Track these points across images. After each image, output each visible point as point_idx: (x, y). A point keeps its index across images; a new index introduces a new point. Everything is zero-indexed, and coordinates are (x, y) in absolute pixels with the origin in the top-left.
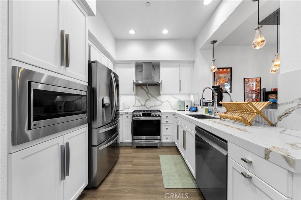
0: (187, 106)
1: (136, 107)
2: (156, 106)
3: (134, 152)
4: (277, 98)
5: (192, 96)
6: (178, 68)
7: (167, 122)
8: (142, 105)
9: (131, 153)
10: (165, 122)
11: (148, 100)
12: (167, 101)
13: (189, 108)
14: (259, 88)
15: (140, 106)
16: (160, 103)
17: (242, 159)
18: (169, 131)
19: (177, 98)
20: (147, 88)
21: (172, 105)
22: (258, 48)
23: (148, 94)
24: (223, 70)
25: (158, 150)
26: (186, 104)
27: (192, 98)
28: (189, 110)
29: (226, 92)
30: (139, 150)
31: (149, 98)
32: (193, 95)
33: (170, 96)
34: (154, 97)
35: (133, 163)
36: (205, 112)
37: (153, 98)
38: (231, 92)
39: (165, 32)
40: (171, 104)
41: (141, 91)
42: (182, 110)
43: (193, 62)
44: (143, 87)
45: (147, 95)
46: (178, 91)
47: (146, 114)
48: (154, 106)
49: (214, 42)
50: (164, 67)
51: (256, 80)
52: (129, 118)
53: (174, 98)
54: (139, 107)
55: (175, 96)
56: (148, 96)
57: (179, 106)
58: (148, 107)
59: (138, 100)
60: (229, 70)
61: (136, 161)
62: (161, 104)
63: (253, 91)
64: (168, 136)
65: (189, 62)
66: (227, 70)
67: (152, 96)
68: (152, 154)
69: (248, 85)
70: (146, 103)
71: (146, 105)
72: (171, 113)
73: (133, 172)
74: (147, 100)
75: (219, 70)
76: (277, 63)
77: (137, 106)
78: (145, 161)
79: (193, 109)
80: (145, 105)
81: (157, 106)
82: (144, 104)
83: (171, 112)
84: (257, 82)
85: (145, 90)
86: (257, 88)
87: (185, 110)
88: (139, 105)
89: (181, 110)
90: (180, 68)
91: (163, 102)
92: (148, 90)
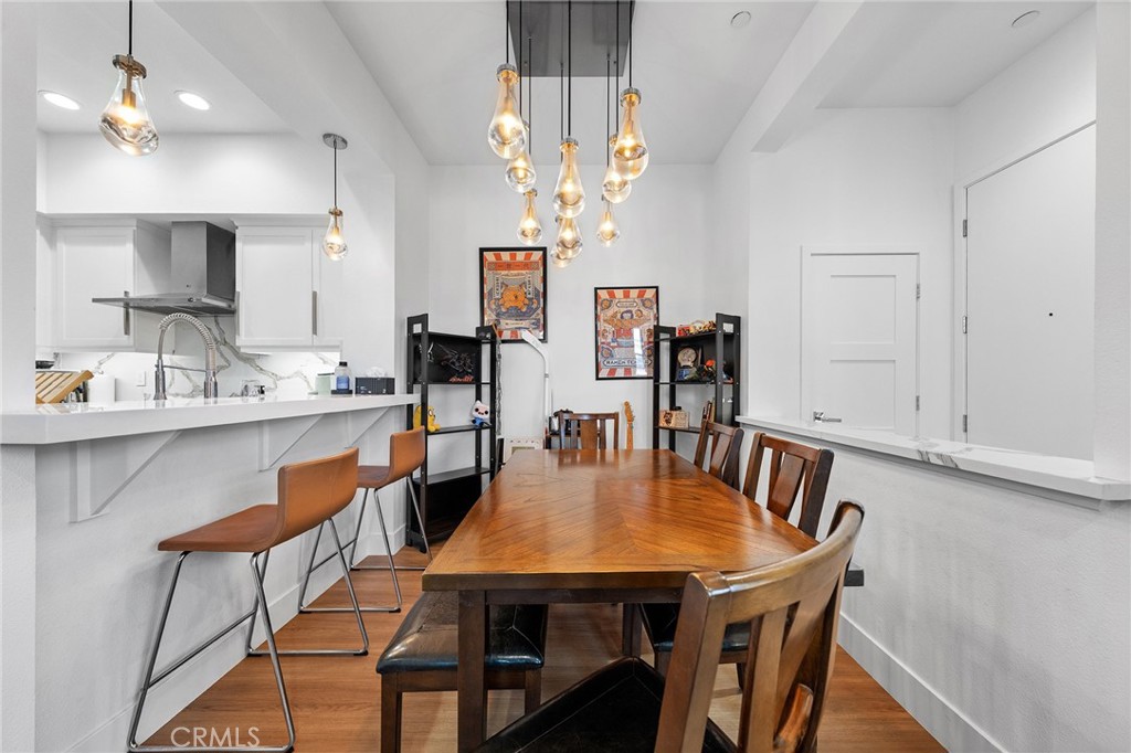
6: (308, 245)
12: (298, 373)
20: (217, 323)
23: (222, 348)
24: (513, 257)
31: (227, 361)
34: (246, 360)
37: (241, 363)
38: (544, 340)
46: (306, 337)
51: (641, 295)
53: (325, 362)
56: (222, 355)
60: (537, 255)
62: (273, 386)
66: (528, 257)
67: (237, 354)
69: (609, 313)
74: (219, 369)
75: (498, 257)
84: (644, 303)
86: (646, 326)
88: (188, 387)
90: (316, 246)
91: (281, 378)
92: (222, 332)
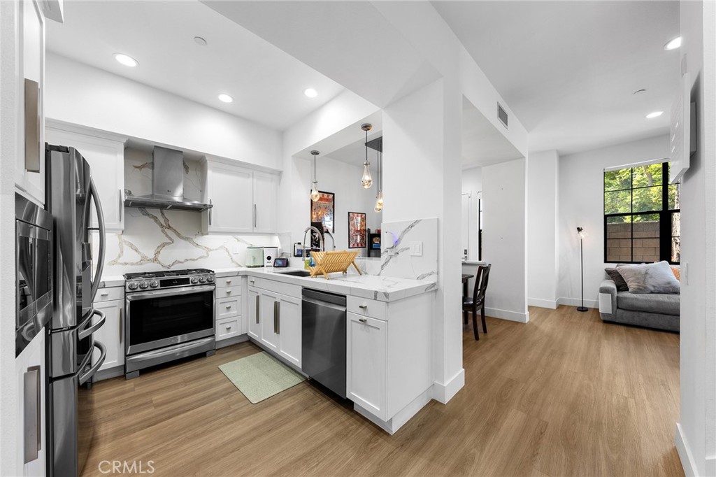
0: (269, 258)
1: (122, 266)
2: (191, 260)
3: (136, 386)
4: (380, 242)
5: (276, 238)
6: (251, 179)
7: (228, 293)
8: (144, 259)
9: (133, 390)
10: (225, 295)
11: (166, 246)
12: (222, 247)
13: (272, 260)
14: (363, 228)
15: (140, 263)
16: (202, 252)
17: (360, 307)
18: (233, 312)
19: (244, 242)
20: (163, 214)
21: (234, 257)
22: (366, 187)
23: (167, 230)
25: (208, 359)
26: (267, 253)
27: (276, 241)
28: (272, 264)
29: (327, 232)
30: (151, 376)
31: (171, 239)
32: (279, 235)
33: (230, 237)
34: (186, 239)
35: (154, 402)
36: (306, 267)
37: (182, 241)
38: (333, 232)
39: (225, 99)
40: (232, 254)
41: (142, 221)
42: (259, 267)
43: (280, 173)
44: (147, 209)
45: (163, 231)
46: (249, 228)
47: (174, 280)
48: (187, 260)
49: (315, 153)
50: (215, 170)
51: (361, 216)
52: (109, 298)
53: (238, 241)
54: (132, 264)
55: (240, 237)
56: (167, 235)
57: (252, 259)
58: (167, 264)
59: (131, 246)
60: (331, 196)
61: (157, 398)
62: (206, 255)
63: (357, 231)
64: (230, 324)
65: (272, 172)
66: (328, 196)
67: (178, 235)
68: (197, 370)
69: (353, 222)
70: (159, 252)
71: (160, 258)
72: (238, 274)
73: (166, 415)
74: (164, 245)
75: (323, 196)
76: (380, 201)
77: (126, 264)
78: (186, 387)
79: (280, 262)
80: (155, 260)
81: (194, 260)
82: (151, 255)
83: (239, 272)
84: (362, 218)
85: (155, 219)
86: (362, 228)
87: (263, 266)
88: (137, 258)
89: (256, 267)
90: (255, 180)
91: (211, 250)
92: (166, 220)
